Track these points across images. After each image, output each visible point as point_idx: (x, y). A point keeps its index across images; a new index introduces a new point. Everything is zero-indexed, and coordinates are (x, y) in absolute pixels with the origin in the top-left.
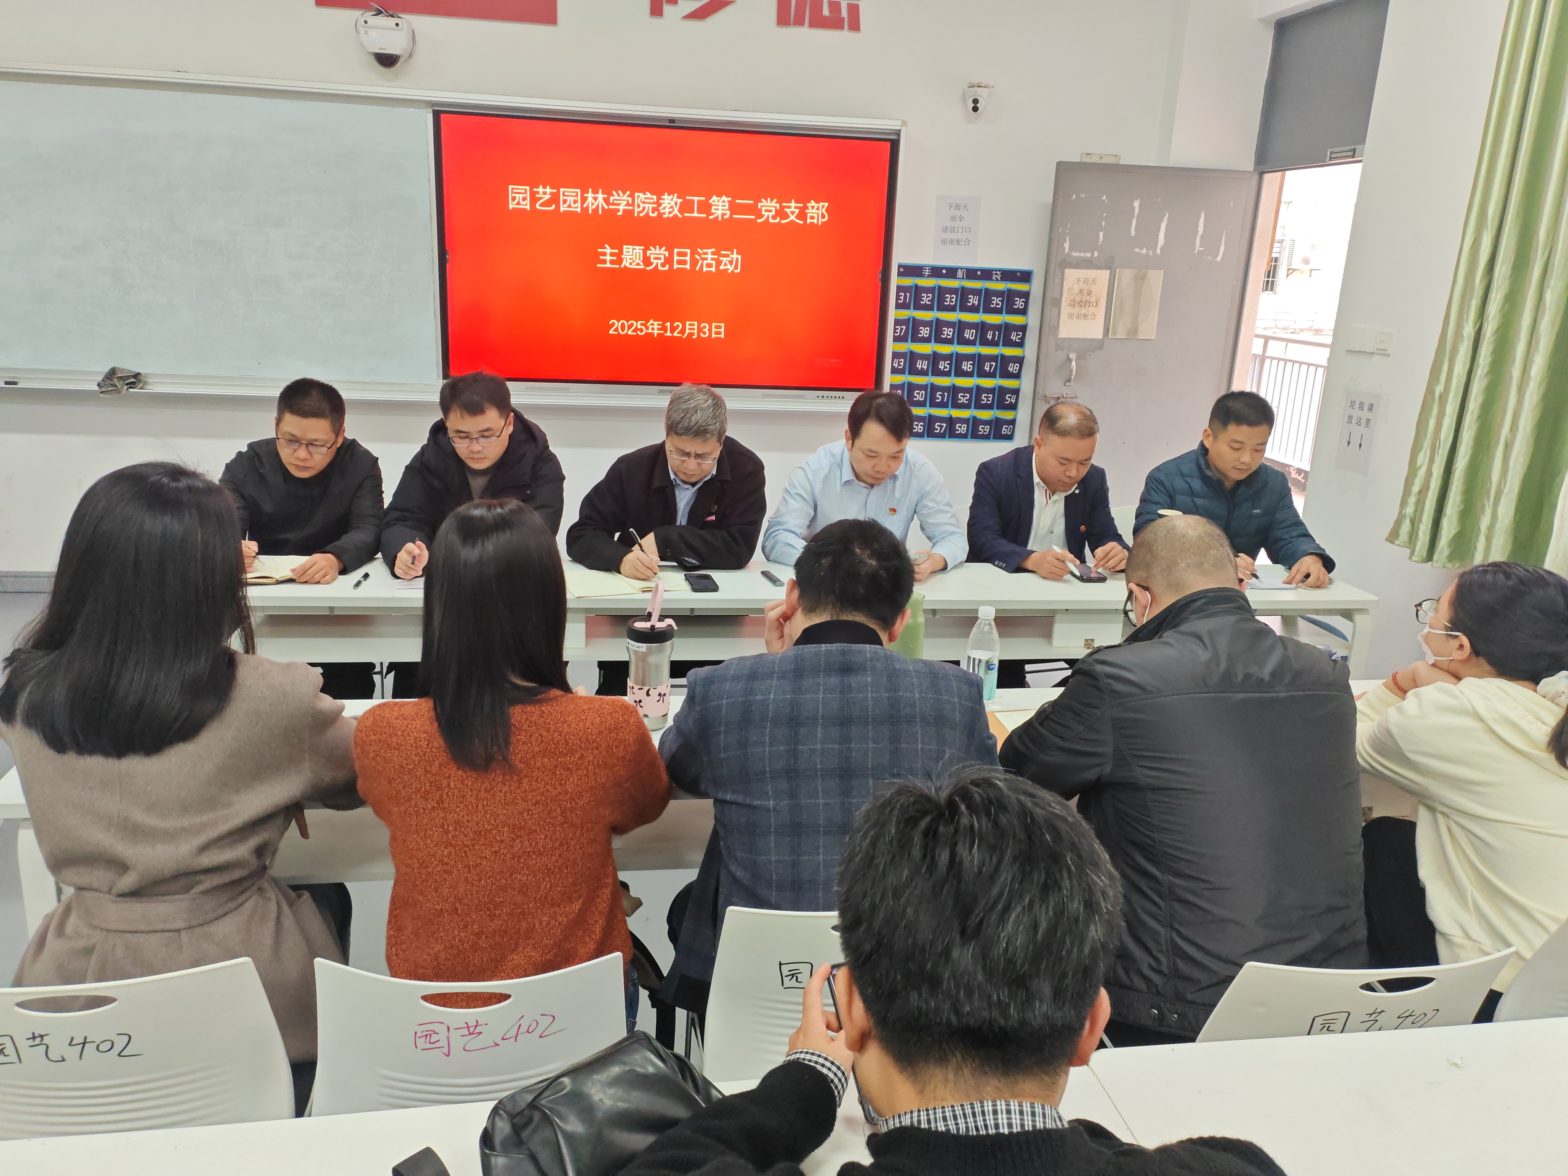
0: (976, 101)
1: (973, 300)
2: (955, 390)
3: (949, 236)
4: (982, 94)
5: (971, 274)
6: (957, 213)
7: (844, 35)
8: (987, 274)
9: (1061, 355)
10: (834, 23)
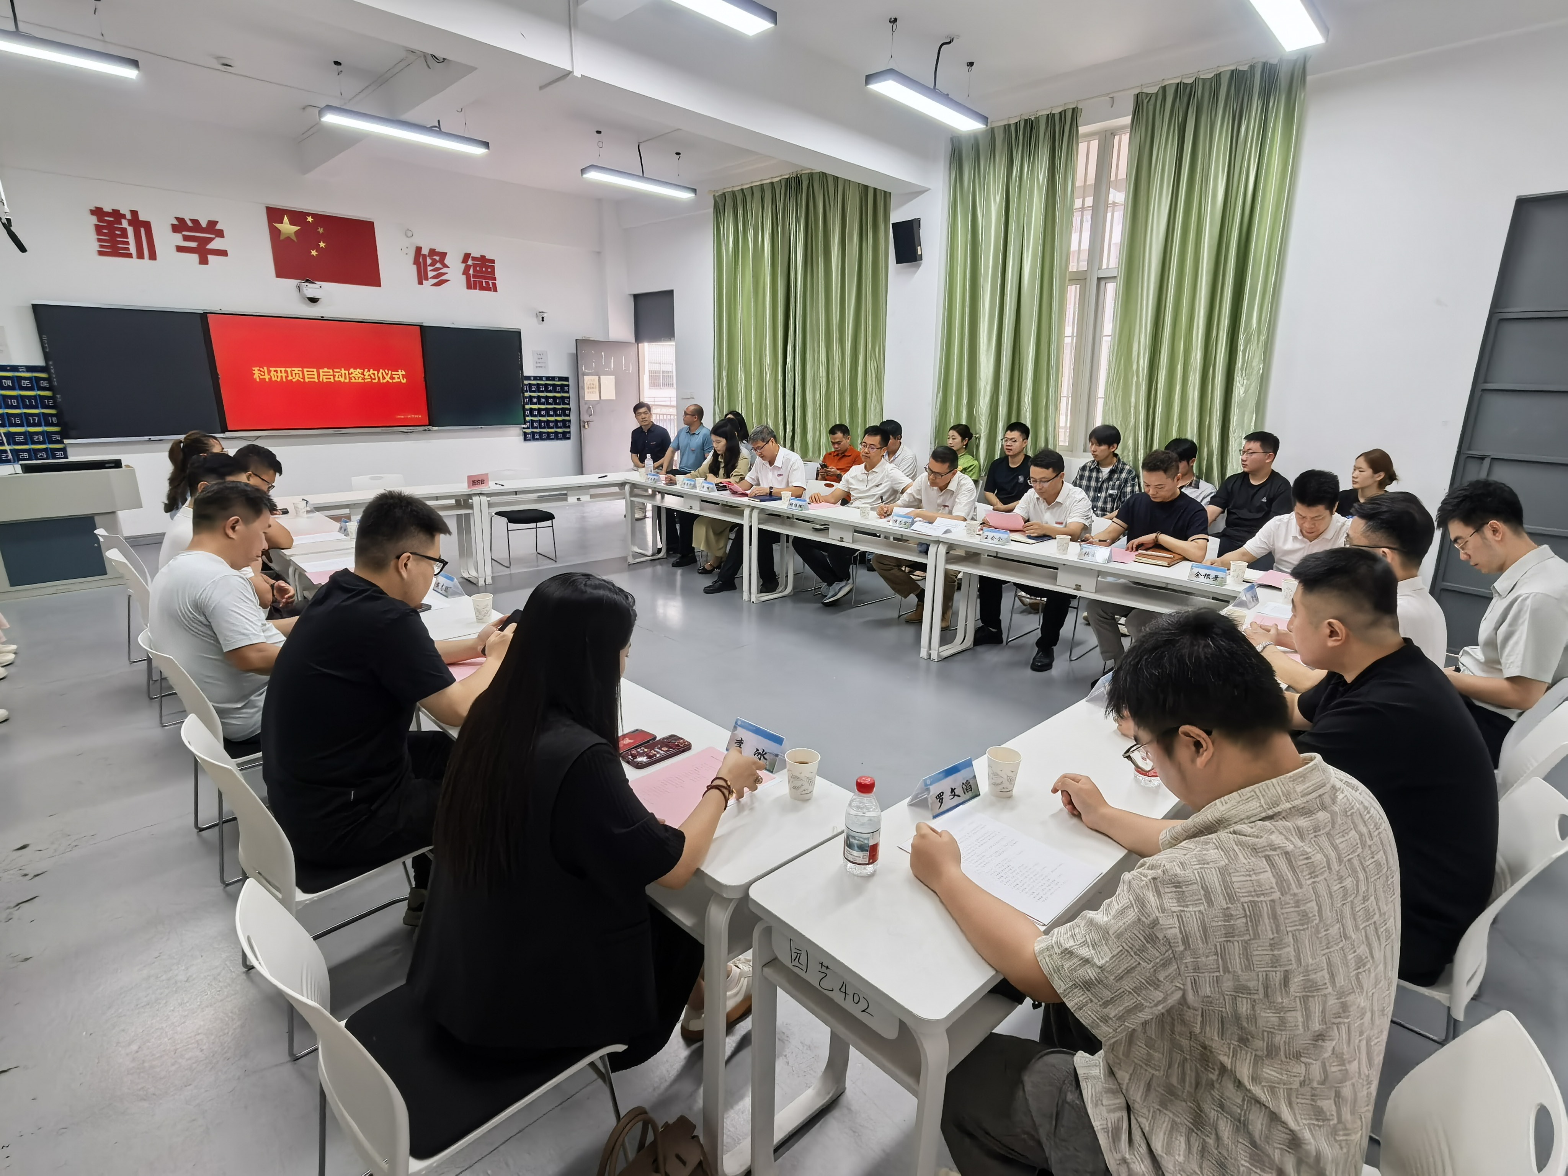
0: (543, 318)
1: (550, 388)
2: (548, 422)
3: (538, 365)
4: (545, 315)
5: (548, 378)
6: (540, 357)
7: (492, 293)
8: (553, 378)
9: (587, 406)
10: (488, 289)
